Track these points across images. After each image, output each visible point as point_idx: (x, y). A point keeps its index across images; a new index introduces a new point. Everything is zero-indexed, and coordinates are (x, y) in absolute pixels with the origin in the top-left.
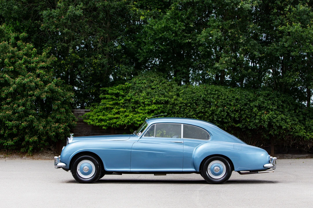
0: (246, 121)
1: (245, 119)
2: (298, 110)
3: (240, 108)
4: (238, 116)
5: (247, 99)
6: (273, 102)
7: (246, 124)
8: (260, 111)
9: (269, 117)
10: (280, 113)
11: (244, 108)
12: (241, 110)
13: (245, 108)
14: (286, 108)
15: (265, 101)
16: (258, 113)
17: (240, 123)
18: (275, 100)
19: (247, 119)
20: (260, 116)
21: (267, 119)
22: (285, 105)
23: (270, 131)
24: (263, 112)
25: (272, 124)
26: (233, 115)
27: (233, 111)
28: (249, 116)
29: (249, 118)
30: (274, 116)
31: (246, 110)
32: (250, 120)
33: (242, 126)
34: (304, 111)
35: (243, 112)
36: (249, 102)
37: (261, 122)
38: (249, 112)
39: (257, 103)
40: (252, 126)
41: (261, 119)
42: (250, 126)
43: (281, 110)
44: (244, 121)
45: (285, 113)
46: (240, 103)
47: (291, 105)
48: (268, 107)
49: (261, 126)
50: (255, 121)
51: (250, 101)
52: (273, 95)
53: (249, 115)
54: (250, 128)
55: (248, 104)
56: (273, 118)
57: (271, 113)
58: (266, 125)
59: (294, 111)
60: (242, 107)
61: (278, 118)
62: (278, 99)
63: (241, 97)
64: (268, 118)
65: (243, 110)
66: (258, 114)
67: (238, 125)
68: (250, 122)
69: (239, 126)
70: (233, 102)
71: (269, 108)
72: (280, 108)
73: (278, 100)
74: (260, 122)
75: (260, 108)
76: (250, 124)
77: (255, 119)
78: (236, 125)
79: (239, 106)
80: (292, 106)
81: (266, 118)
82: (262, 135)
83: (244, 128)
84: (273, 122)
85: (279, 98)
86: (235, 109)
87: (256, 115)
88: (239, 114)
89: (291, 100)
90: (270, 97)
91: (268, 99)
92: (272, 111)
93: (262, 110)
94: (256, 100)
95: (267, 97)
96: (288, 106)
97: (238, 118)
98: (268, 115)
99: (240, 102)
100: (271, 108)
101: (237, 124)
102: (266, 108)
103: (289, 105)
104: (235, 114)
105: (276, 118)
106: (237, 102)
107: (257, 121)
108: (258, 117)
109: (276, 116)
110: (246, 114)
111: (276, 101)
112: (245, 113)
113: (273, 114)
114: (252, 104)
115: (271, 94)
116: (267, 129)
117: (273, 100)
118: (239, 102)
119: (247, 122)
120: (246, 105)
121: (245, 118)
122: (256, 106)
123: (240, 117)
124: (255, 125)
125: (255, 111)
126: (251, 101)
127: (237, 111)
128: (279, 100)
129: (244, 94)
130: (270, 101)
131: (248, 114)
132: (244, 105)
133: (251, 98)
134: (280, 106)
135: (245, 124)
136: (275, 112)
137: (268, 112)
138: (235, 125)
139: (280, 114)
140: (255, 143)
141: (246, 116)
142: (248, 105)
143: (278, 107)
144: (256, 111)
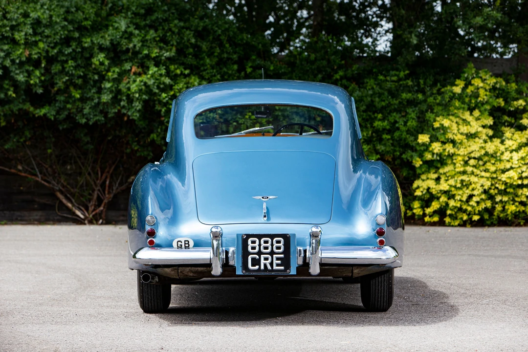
0: (70, 96)
1: (66, 90)
2: (250, 64)
3: (47, 52)
4: (41, 81)
5: (71, 22)
6: (165, 36)
7: (69, 106)
8: (116, 65)
9: (145, 84)
10: (187, 72)
11: (60, 52)
12: (51, 60)
13: (63, 54)
14: (210, 55)
15: (137, 32)
16: (108, 71)
17: (50, 105)
18: (170, 30)
19: (72, 89)
20: (114, 80)
21: (140, 91)
22: (204, 46)
23: (152, 132)
24: (127, 66)
25: (158, 107)
26: (21, 78)
27: (21, 64)
28: (80, 81)
29: (76, 87)
30: (164, 83)
31: (66, 62)
32: (82, 95)
33: (58, 113)
34: (272, 68)
35: (56, 68)
36: (77, 35)
37: (121, 100)
38: (76, 68)
39: (106, 38)
40: (88, 114)
41: (119, 92)
42: (83, 115)
43: (190, 60)
44: (62, 98)
45: (205, 70)
46: (47, 37)
47: (227, 45)
48: (146, 52)
49: (119, 115)
50: (99, 98)
51: (81, 29)
52: (165, 11)
53: (79, 77)
54: (84, 121)
55: (74, 39)
56: (158, 87)
57: (153, 70)
58: (135, 112)
59: (236, 67)
60: (53, 48)
61: (176, 87)
62: (182, 24)
63: (51, 17)
64: (143, 87)
65: (58, 61)
66: (110, 74)
67: (42, 112)
68: (83, 100)
69: (45, 115)
70: (23, 33)
71: (148, 56)
72: (189, 54)
73: (183, 28)
74: (116, 100)
75: (116, 54)
76: (82, 109)
77: (100, 91)
78: (36, 108)
79: (41, 45)
80: (230, 49)
81: (134, 87)
82: (128, 143)
83: (65, 120)
84: (160, 102)
85: (185, 21)
86: (30, 55)
87: (103, 78)
88: (42, 75)
89: (227, 30)
90: (153, 18)
91: (146, 25)
92: (156, 65)
93: (126, 60)
94: (107, 27)
95: (144, 17)
96: (218, 50)
97: (40, 87)
98: (144, 78)
99: (47, 32)
100: (153, 55)
101: (42, 106)
102: (140, 56)
103: (221, 45)
104: (29, 74)
105: (171, 87)
106: (35, 34)
107: (106, 98)
108: (108, 85)
109: (167, 81)
110: (67, 74)
111: (173, 33)
112: (63, 71)
113: (161, 75)
114: (87, 42)
115: (158, 7)
116: (142, 124)
117: (163, 29)
118: (43, 32)
119: (74, 102)
120: (67, 41)
121: (67, 87)
122: (101, 49)
123: (48, 85)
124: (101, 112)
125: (97, 63)
126: (85, 28)
127: (37, 64)
128: (187, 28)
129: (62, 7)
130: (152, 32)
131: (72, 75)
132: (62, 44)
133: (86, 19)
134: (187, 47)
135: (64, 108)
136: (168, 70)
137: (145, 69)
138: (32, 109)
139: (185, 76)
140: (108, 172)
141: (70, 80)
142: (74, 44)
143: (180, 52)
144: (102, 64)
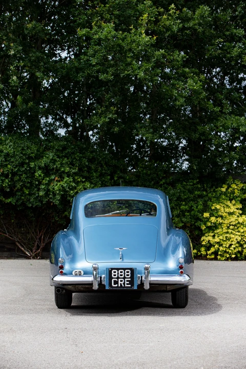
0: (24, 193)
1: (21, 190)
2: (116, 176)
3: (12, 170)
4: (9, 185)
5: (24, 155)
6: (72, 161)
7: (23, 198)
8: (47, 177)
9: (62, 186)
10: (84, 180)
11: (19, 170)
12: (14, 174)
13: (20, 171)
14: (96, 171)
15: (58, 159)
16: (43, 179)
17: (13, 197)
18: (75, 158)
19: (24, 189)
20: (46, 184)
21: (60, 189)
22: (93, 167)
23: (66, 211)
24: (53, 177)
25: (69, 198)
28: (28, 185)
29: (27, 188)
30: (72, 186)
31: (22, 175)
32: (30, 191)
33: (17, 201)
34: (128, 178)
35: (17, 178)
36: (27, 161)
37: (49, 195)
38: (26, 178)
39: (43, 162)
40: (32, 202)
41: (48, 190)
42: (30, 202)
43: (86, 174)
44: (19, 194)
45: (93, 179)
46: (13, 162)
47: (105, 166)
48: (63, 169)
49: (49, 202)
50: (38, 193)
51: (30, 158)
52: (72, 148)
53: (28, 183)
54: (31, 205)
55: (26, 163)
56: (69, 188)
57: (66, 179)
58: (57, 201)
59: (109, 177)
60: (15, 168)
61: (78, 188)
62: (81, 155)
63: (14, 152)
64: (61, 188)
65: (17, 175)
66: (44, 181)
67: (9, 200)
68: (30, 194)
69: (10, 202)
71: (64, 172)
72: (85, 171)
73: (82, 157)
74: (47, 195)
75: (47, 171)
76: (30, 199)
77: (39, 190)
78: (6, 199)
79: (9, 166)
80: (106, 168)
81: (56, 188)
82: (53, 217)
83: (21, 205)
84: (70, 196)
85: (83, 154)
86: (3, 171)
87: (40, 183)
88: (10, 182)
89: (104, 158)
90: (66, 152)
91: (62, 156)
92: (68, 177)
93: (52, 174)
94: (42, 157)
95: (62, 151)
96: (100, 169)
97: (8, 188)
98: (61, 183)
99: (12, 160)
100: (66, 171)
101: (8, 198)
102: (59, 172)
103: (102, 166)
104: (3, 181)
105: (75, 188)
106: (6, 161)
107: (41, 193)
108: (43, 187)
109: (74, 184)
110: (22, 181)
111: (77, 160)
112: (20, 180)
113: (70, 182)
114: (32, 165)
115: (69, 146)
116: (60, 207)
117: (72, 158)
118: (10, 160)
119: (26, 195)
120: (22, 164)
121: (22, 188)
122: (40, 168)
123: (12, 187)
124: (40, 201)
125: (38, 175)
126: (32, 157)
127: (7, 176)
128: (84, 157)
129: (20, 147)
130: (66, 159)
131: (25, 182)
132: (20, 166)
133: (32, 153)
134: (84, 167)
135: (20, 199)
136: (74, 178)
137: (62, 178)
138: (4, 199)
139: (83, 182)
140: (43, 232)
141: (24, 184)
142: (26, 166)
143: (79, 169)
144: (40, 176)
